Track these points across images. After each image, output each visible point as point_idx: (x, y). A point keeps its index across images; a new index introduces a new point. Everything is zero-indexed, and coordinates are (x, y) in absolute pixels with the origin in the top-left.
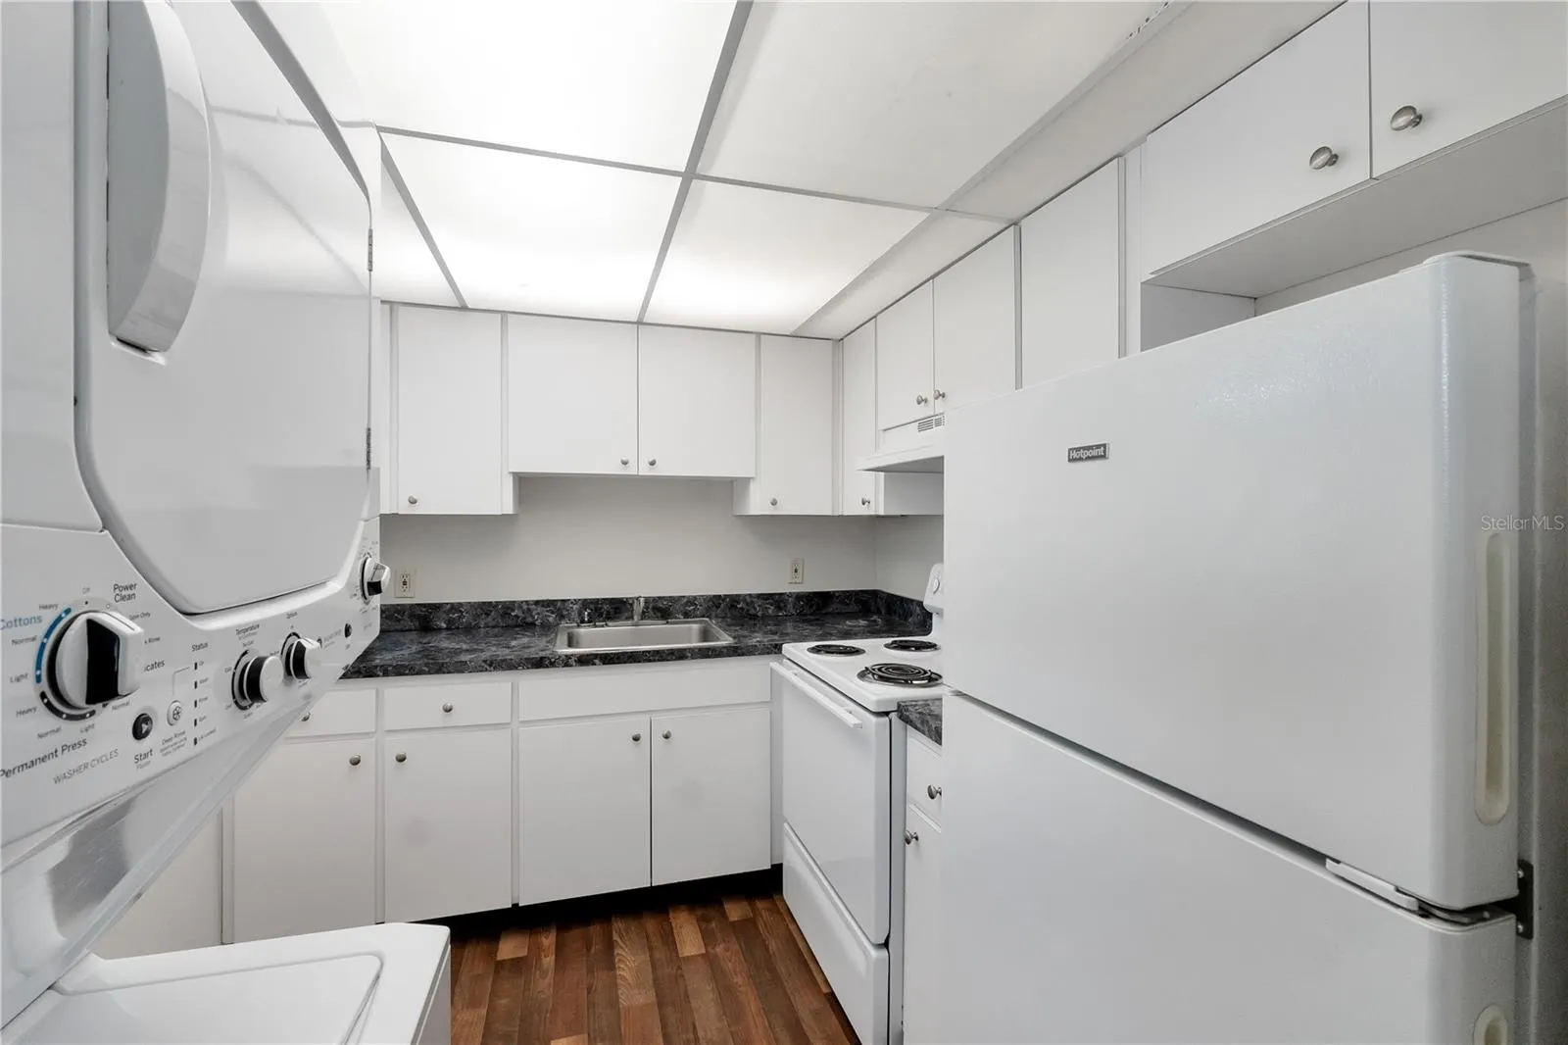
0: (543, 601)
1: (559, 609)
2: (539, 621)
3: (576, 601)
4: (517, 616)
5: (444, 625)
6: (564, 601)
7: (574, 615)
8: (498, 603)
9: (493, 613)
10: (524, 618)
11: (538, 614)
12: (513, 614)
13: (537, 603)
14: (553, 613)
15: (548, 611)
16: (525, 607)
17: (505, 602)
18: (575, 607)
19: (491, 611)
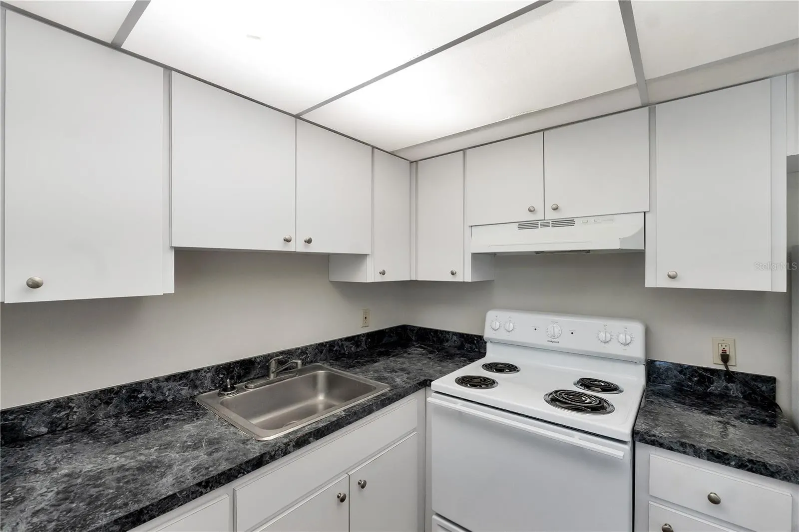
0: (174, 376)
1: (192, 380)
2: (171, 397)
3: (209, 369)
4: (145, 398)
5: (44, 430)
6: (197, 371)
7: (208, 383)
8: (121, 388)
9: (114, 401)
10: (154, 398)
11: (169, 390)
12: (140, 396)
13: (168, 378)
14: (185, 385)
15: (180, 385)
16: (154, 386)
17: (131, 385)
18: (208, 375)
19: (112, 398)
